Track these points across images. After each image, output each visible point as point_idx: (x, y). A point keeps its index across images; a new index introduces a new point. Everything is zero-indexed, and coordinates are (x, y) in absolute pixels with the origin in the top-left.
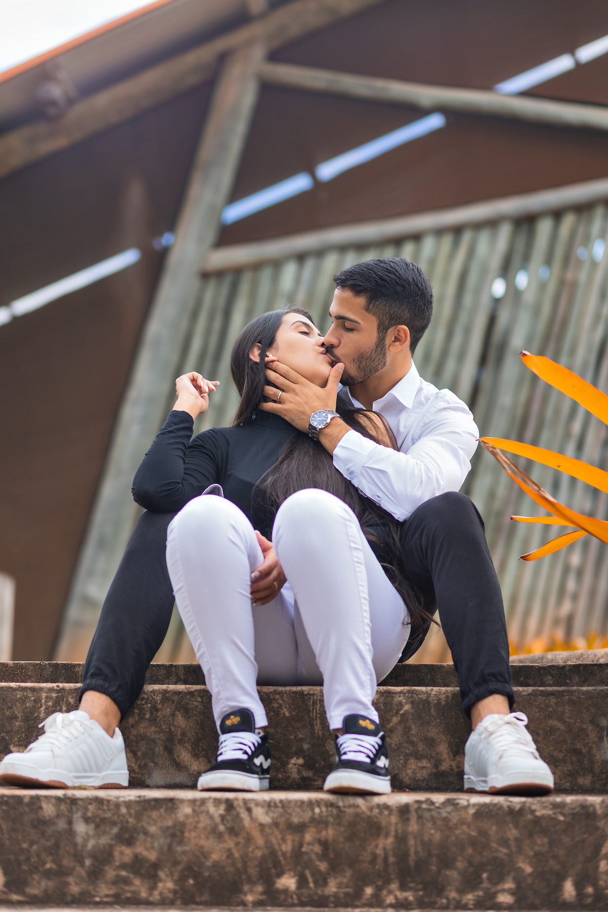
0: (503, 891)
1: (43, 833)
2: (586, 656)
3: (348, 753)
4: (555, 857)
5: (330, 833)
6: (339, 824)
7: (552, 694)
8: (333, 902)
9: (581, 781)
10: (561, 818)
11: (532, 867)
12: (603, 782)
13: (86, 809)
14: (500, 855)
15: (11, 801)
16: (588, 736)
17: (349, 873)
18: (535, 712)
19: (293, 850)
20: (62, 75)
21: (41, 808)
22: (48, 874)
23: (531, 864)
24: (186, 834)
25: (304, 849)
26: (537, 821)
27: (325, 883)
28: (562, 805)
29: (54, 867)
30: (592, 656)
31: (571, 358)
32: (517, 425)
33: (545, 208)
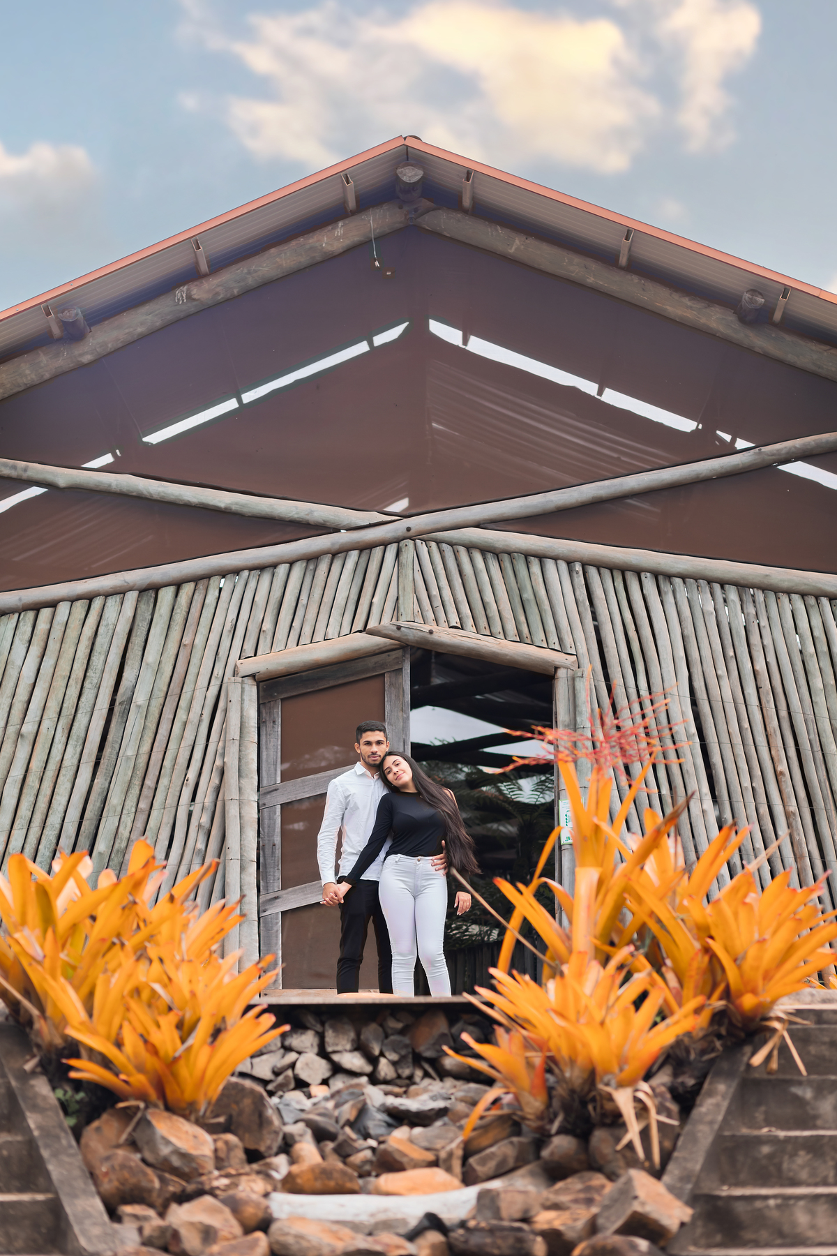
31: (187, 713)
32: (140, 773)
33: (166, 579)
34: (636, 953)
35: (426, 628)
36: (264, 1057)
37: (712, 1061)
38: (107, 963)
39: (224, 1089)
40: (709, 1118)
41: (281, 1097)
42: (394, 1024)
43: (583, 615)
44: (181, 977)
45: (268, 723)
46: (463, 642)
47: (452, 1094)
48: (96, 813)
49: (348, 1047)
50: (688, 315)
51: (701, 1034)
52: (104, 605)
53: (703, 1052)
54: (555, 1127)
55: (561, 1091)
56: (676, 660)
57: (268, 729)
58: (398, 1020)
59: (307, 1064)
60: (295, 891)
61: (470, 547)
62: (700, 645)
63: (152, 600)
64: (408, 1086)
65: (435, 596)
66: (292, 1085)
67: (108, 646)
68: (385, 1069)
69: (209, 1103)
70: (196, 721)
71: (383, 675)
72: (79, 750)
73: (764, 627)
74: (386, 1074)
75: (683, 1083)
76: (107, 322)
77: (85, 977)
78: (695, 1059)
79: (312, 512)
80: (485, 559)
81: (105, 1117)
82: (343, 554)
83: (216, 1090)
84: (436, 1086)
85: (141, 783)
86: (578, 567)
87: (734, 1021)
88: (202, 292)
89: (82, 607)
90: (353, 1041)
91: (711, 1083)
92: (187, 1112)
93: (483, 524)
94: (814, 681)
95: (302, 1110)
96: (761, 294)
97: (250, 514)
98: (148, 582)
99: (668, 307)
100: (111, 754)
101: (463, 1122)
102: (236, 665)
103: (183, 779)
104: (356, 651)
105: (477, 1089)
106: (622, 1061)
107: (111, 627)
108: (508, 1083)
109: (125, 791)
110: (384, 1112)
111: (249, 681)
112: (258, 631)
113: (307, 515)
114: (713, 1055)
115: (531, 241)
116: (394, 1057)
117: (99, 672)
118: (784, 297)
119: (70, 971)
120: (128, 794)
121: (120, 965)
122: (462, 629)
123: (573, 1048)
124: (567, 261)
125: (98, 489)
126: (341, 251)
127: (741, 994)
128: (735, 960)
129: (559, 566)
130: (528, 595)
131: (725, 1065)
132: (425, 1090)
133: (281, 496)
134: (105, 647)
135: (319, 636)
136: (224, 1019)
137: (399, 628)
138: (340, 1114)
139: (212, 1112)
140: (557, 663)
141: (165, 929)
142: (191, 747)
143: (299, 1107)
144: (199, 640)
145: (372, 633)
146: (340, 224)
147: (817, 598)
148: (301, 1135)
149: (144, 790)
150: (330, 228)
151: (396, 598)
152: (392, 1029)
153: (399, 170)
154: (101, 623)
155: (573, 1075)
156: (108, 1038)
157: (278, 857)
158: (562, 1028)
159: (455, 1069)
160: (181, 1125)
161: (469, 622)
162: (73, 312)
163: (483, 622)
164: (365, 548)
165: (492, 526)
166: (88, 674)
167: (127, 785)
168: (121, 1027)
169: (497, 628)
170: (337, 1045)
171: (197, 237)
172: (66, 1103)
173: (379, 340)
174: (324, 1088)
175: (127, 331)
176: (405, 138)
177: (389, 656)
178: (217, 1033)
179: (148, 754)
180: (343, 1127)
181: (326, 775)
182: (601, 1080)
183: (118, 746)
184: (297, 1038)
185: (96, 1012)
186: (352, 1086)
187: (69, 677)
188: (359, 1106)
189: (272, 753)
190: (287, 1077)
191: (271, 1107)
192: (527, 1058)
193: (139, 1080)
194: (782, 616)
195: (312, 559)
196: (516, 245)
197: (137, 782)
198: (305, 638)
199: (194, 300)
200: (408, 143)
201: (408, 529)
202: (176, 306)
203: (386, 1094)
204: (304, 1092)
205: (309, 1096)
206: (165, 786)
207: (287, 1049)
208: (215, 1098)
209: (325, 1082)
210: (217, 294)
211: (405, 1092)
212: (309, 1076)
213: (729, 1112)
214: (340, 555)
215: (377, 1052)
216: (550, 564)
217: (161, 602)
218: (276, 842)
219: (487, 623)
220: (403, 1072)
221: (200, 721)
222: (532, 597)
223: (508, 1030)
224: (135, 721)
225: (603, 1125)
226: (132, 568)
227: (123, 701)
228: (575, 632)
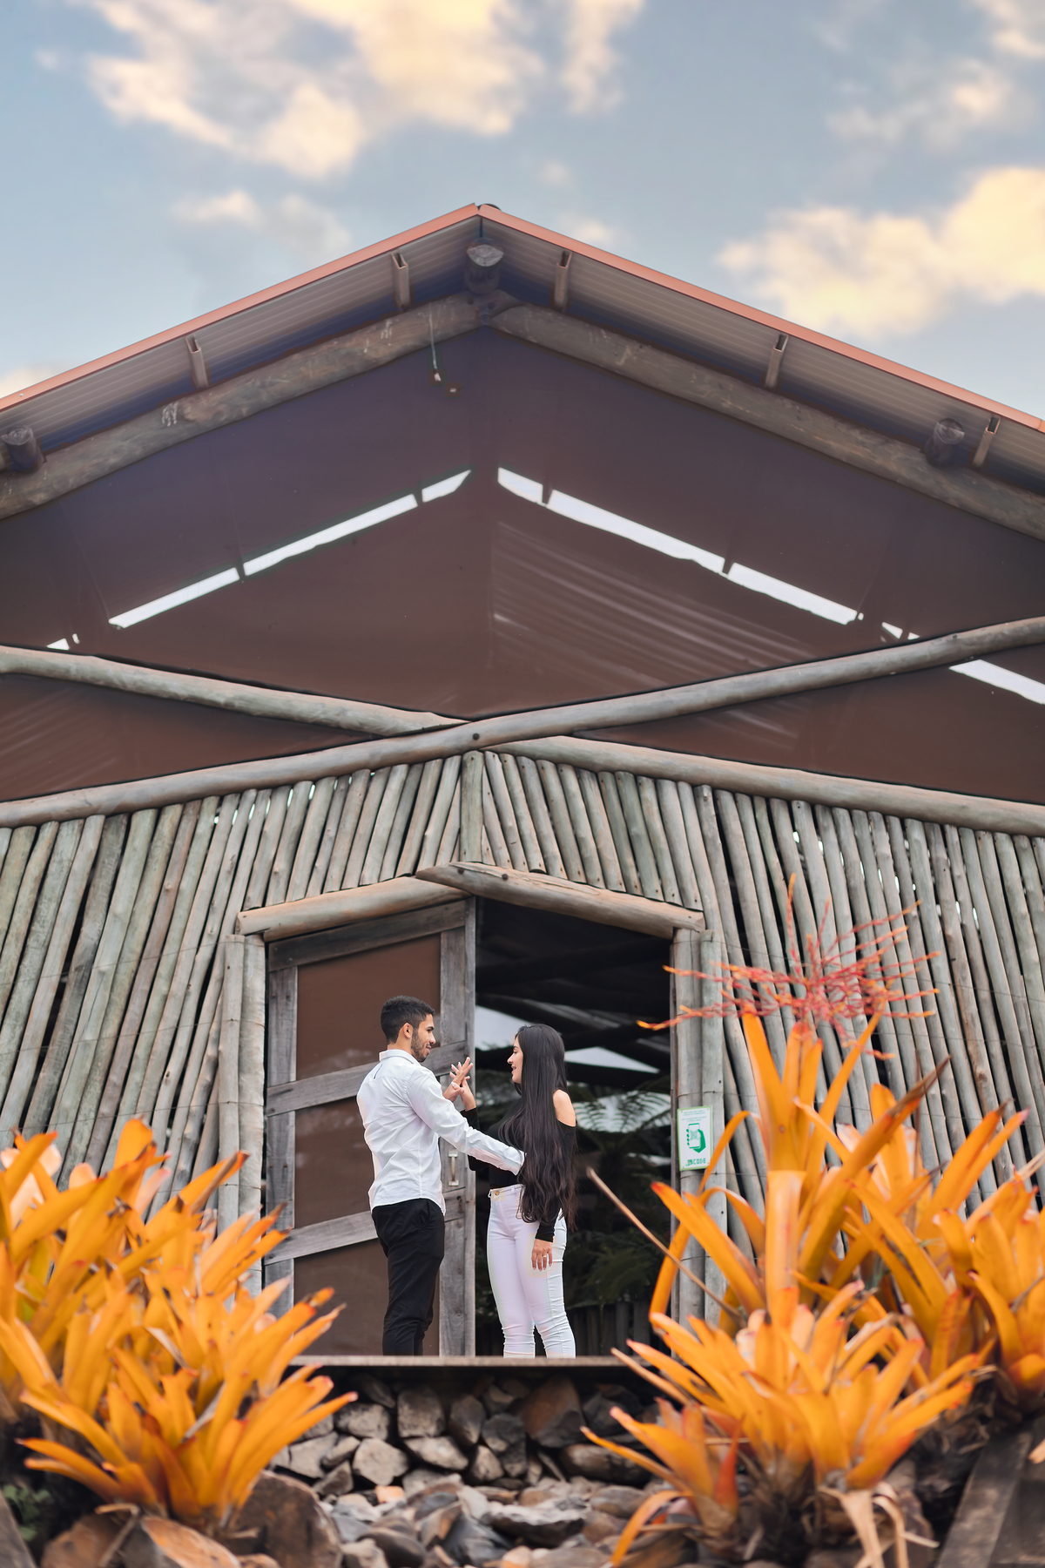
31: (168, 983)
32: (102, 1065)
33: (143, 800)
34: (865, 1293)
35: (498, 872)
36: (309, 1444)
37: (974, 1455)
38: (85, 1296)
39: (257, 1488)
40: (977, 1538)
41: (333, 1503)
42: (499, 1398)
43: (713, 857)
44: (196, 1320)
45: (279, 998)
46: (548, 891)
47: (587, 1501)
48: (41, 1119)
49: (432, 1430)
50: (859, 454)
51: (958, 1415)
52: (57, 834)
53: (961, 1442)
54: (750, 1549)
55: (761, 1495)
56: (839, 921)
57: (280, 1008)
58: (506, 1392)
59: (372, 1455)
60: (314, 1229)
61: (559, 762)
62: (872, 900)
63: (123, 828)
64: (520, 1488)
65: (511, 828)
66: (350, 1486)
67: (62, 890)
68: (486, 1462)
69: (234, 1509)
70: (181, 994)
71: (438, 935)
72: (18, 1032)
73: (959, 877)
74: (488, 1471)
75: (931, 1487)
76: (67, 449)
77: (51, 1320)
78: (949, 1451)
79: (344, 711)
80: (579, 779)
81: (79, 1527)
82: (386, 770)
83: (243, 1490)
84: (562, 1490)
85: (103, 1079)
86: (707, 792)
87: (1006, 1396)
88: (199, 410)
89: (27, 836)
90: (439, 1421)
91: (974, 1487)
92: (202, 1522)
93: (578, 731)
94: (1027, 951)
95: (368, 1522)
96: (959, 425)
97: (259, 713)
98: (118, 802)
99: (832, 443)
100: (63, 1037)
101: (607, 1541)
102: (237, 919)
103: (161, 1074)
104: (402, 901)
105: (625, 1493)
106: (856, 1451)
107: (66, 864)
108: (680, 1484)
109: (81, 1089)
110: (487, 1525)
111: (255, 941)
112: (268, 872)
113: (338, 715)
114: (974, 1446)
115: (647, 351)
116: (499, 1445)
117: (48, 925)
118: (992, 429)
119: (28, 1309)
120: (86, 1093)
121: (103, 1301)
122: (547, 873)
123: (780, 1431)
124: (695, 377)
125: (52, 676)
126: (389, 358)
127: (1018, 1357)
128: (1010, 1305)
129: (681, 790)
130: (638, 829)
131: (994, 1461)
132: (547, 1495)
133: (302, 689)
134: (58, 891)
135: (351, 881)
136: (255, 1385)
137: (461, 871)
138: (424, 1528)
139: (238, 1522)
140: (677, 922)
141: (167, 1253)
142: (173, 1030)
143: (362, 1517)
144: (187, 884)
145: (425, 877)
146: (388, 323)
147: (1031, 838)
148: (369, 1559)
149: (108, 1088)
150: (374, 327)
151: (457, 830)
152: (497, 1404)
153: (471, 250)
154: (53, 859)
155: (778, 1471)
156: (85, 1408)
157: (291, 1183)
158: (766, 1399)
159: (588, 1464)
160: (193, 1541)
161: (558, 864)
162: (23, 433)
163: (576, 865)
164: (416, 762)
165: (591, 734)
166: (33, 928)
167: (84, 1081)
168: (105, 1393)
169: (596, 873)
170: (416, 1427)
171: (194, 335)
172: (19, 1507)
173: (431, 493)
174: (397, 1489)
175: (95, 461)
176: (479, 207)
177: (446, 909)
178: (246, 1406)
179: (114, 1040)
180: (430, 1547)
181: (359, 1071)
182: (824, 1480)
183: (72, 1027)
184: (357, 1416)
185: (67, 1371)
186: (439, 1488)
187: (7, 933)
188: (453, 1516)
189: (284, 1040)
190: (341, 1473)
191: (325, 1516)
192: (708, 1446)
193: (131, 1471)
194: (984, 862)
195: (343, 774)
196: (626, 356)
197: (98, 1077)
198: (332, 884)
199: (188, 421)
200: (482, 213)
201: (476, 737)
202: (162, 429)
203: (491, 1499)
204: (366, 1496)
205: (375, 1502)
206: (137, 1084)
207: (343, 1432)
208: (242, 1500)
209: (397, 1482)
210: (219, 413)
211: (517, 1498)
212: (375, 1473)
213: (1004, 1531)
214: (381, 771)
215: (474, 1438)
216: (668, 788)
217: (135, 831)
218: (288, 1163)
219: (583, 868)
220: (512, 1468)
221: (186, 994)
222: (643, 832)
223: (678, 1406)
224: (96, 994)
225: (825, 1547)
226: (97, 784)
227: (82, 966)
228: (702, 880)
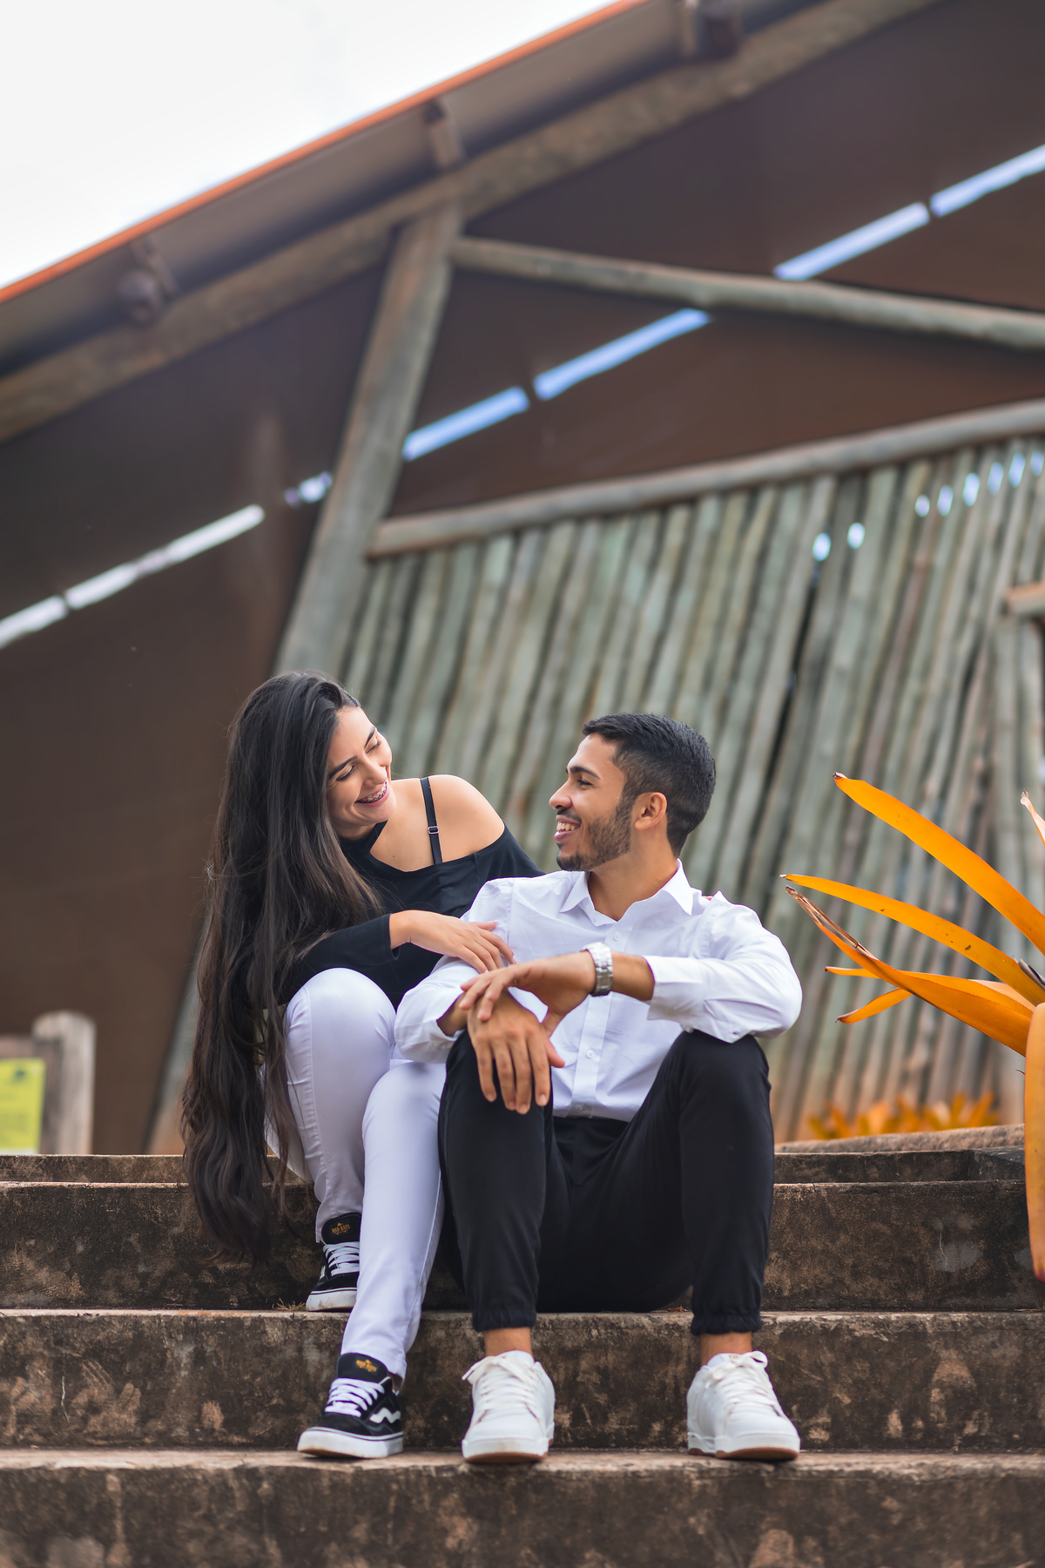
0: (817, 1425)
1: (268, 1362)
2: (925, 1140)
3: (334, 1403)
4: (878, 1385)
5: (610, 1359)
6: (620, 1349)
7: (875, 1190)
8: (615, 1441)
9: (911, 1296)
10: (885, 1339)
11: (850, 1397)
12: (939, 1298)
13: (319, 1333)
14: (813, 1383)
15: (229, 1325)
16: (919, 1241)
17: (633, 1407)
18: (855, 1213)
19: (566, 1379)
20: (156, 261)
21: (265, 1332)
22: (274, 1411)
23: (849, 1394)
24: (439, 1362)
25: (579, 1379)
26: (856, 1342)
27: (606, 1419)
28: (887, 1323)
29: (282, 1402)
30: (934, 1140)
31: (921, 681)
33: (881, 457)
52: (778, 506)
63: (859, 493)
67: (786, 570)
70: (939, 694)
76: (775, 27)
89: (741, 505)
98: (851, 461)
102: (1005, 599)
107: (789, 538)
109: (819, 815)
111: (1028, 627)
117: (772, 614)
144: (941, 559)
154: (773, 535)
167: (824, 802)
183: (804, 735)
187: (723, 624)
217: (874, 497)
221: (944, 697)
227: (812, 662)
